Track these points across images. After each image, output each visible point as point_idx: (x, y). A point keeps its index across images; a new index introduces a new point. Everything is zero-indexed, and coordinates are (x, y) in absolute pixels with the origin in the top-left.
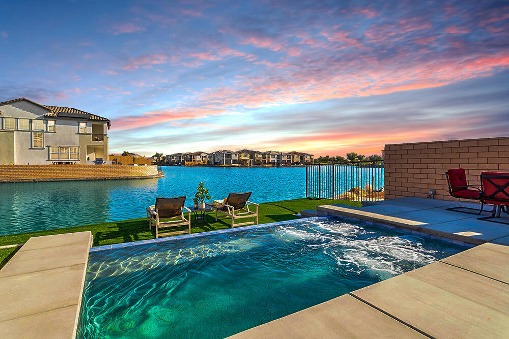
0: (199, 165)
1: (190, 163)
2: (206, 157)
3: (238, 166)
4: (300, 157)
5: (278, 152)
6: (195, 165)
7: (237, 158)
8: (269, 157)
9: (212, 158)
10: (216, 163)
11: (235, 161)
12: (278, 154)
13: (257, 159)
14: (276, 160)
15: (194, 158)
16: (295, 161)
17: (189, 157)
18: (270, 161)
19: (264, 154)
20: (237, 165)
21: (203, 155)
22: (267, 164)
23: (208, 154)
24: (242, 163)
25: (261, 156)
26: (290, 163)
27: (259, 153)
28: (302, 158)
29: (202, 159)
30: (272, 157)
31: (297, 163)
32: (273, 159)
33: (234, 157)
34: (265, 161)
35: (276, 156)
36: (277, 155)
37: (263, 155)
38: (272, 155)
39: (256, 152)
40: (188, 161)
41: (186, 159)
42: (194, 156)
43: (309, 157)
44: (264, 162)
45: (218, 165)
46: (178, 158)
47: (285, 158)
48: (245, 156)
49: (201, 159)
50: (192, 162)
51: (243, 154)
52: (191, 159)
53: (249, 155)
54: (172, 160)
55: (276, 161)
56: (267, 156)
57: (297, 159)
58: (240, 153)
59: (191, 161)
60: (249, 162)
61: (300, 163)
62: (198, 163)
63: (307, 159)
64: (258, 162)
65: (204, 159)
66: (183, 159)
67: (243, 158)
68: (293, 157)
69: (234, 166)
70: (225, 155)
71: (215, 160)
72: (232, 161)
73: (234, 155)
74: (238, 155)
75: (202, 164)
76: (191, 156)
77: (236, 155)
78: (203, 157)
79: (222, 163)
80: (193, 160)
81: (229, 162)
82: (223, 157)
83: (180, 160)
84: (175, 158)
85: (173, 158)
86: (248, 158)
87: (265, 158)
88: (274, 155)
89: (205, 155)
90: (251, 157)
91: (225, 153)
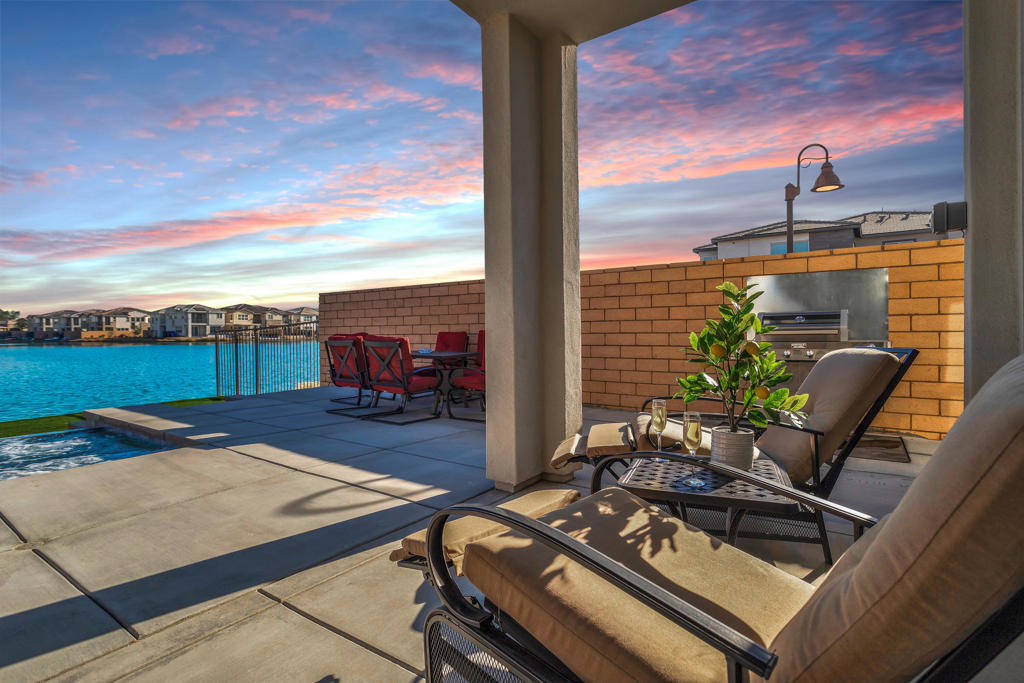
0: (123, 339)
1: (96, 334)
2: (143, 319)
6: (112, 341)
7: (221, 322)
8: (299, 321)
9: (159, 323)
10: (166, 334)
11: (215, 330)
13: (270, 323)
14: (313, 326)
15: (108, 323)
17: (94, 319)
18: (302, 328)
19: (286, 314)
20: (222, 337)
21: (132, 314)
23: (149, 313)
24: (234, 333)
27: (276, 311)
29: (133, 324)
30: (305, 320)
32: (308, 324)
33: (214, 320)
34: (290, 327)
37: (284, 316)
38: (306, 316)
39: (267, 309)
40: (92, 329)
41: (85, 325)
42: (108, 319)
44: (288, 331)
45: (173, 339)
46: (63, 322)
48: (242, 318)
49: (128, 325)
50: (104, 332)
51: (236, 314)
52: (99, 324)
53: (251, 316)
54: (45, 326)
55: (314, 329)
56: (293, 317)
58: (229, 310)
59: (101, 329)
60: (250, 330)
62: (119, 334)
64: (272, 331)
65: (137, 324)
66: (76, 324)
67: (236, 322)
70: (190, 316)
71: (165, 327)
72: (208, 328)
73: (215, 316)
74: (223, 316)
75: (132, 335)
76: (100, 317)
77: (220, 316)
78: (133, 319)
79: (184, 332)
80: (105, 326)
81: (200, 331)
82: (187, 320)
83: (69, 329)
84: (55, 323)
85: (48, 323)
86: (248, 322)
87: (289, 322)
88: (309, 316)
89: (141, 315)
90: (257, 320)
91: (191, 310)
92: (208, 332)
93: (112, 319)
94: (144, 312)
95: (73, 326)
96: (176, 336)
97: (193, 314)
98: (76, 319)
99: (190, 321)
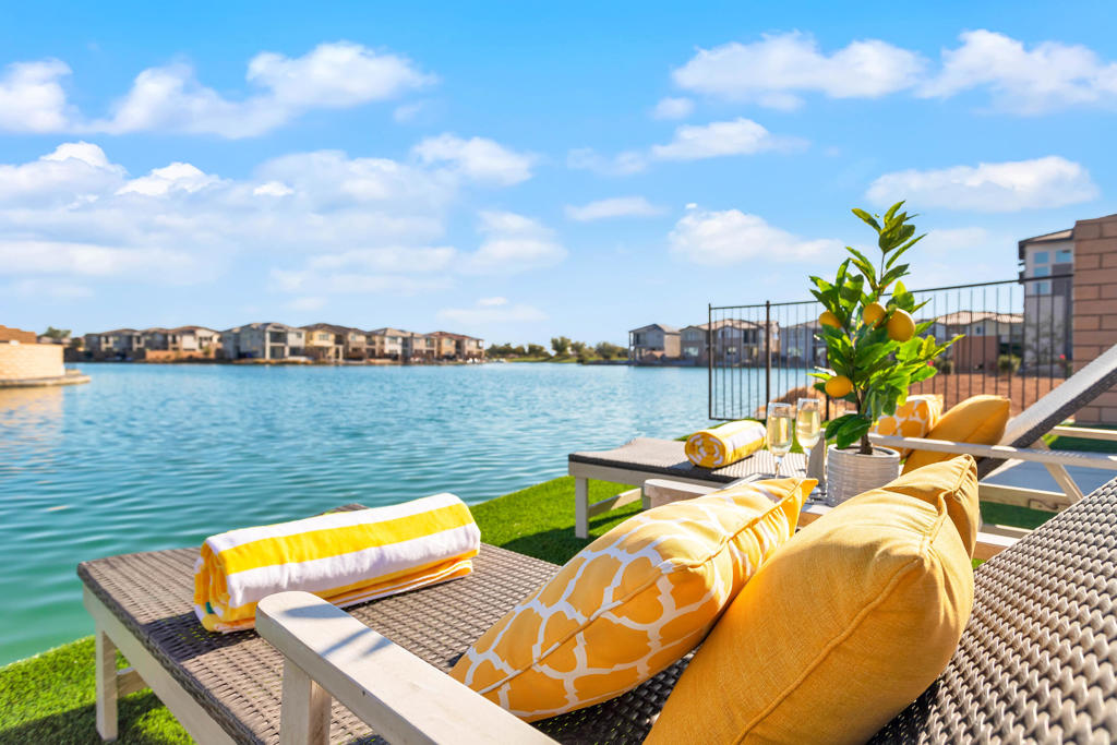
0: (191, 360)
1: (162, 354)
2: (211, 339)
3: (305, 364)
4: (454, 343)
5: (404, 332)
6: (179, 361)
7: (300, 343)
8: (383, 343)
9: (231, 343)
10: (242, 355)
11: (294, 351)
12: (404, 335)
13: (352, 345)
14: (399, 349)
15: (174, 341)
16: (444, 353)
17: (159, 338)
18: (387, 351)
19: (369, 336)
20: (303, 359)
21: (200, 333)
22: (380, 357)
23: (218, 332)
24: (316, 356)
25: (362, 339)
26: (433, 355)
27: (358, 332)
28: (459, 345)
29: (201, 347)
30: (390, 342)
31: (449, 358)
32: (393, 347)
33: (293, 340)
34: (374, 350)
35: (400, 340)
36: (403, 339)
37: (367, 337)
38: (390, 338)
39: (349, 330)
40: (157, 348)
41: (149, 344)
42: (174, 337)
43: (474, 344)
44: (372, 354)
45: (249, 360)
46: (124, 340)
47: (420, 345)
48: (323, 338)
49: (195, 345)
50: (170, 352)
51: (317, 334)
52: (165, 343)
53: (332, 337)
54: (103, 346)
55: (400, 352)
56: (377, 339)
57: (448, 347)
58: (310, 329)
59: (166, 349)
60: (332, 353)
61: (454, 356)
62: (185, 355)
63: (471, 347)
64: (355, 354)
65: (205, 344)
66: (139, 342)
67: (317, 342)
68: (439, 344)
69: (293, 363)
70: (268, 336)
71: (239, 347)
72: (287, 349)
73: (295, 335)
74: (303, 336)
75: (201, 356)
76: (166, 336)
77: (299, 335)
78: (201, 339)
79: (260, 354)
80: (171, 346)
81: (278, 352)
82: (264, 340)
83: (131, 349)
84: (115, 343)
85: (107, 342)
86: (330, 343)
87: (373, 343)
88: (394, 338)
89: (208, 334)
90: (339, 340)
91: (269, 328)
92: (287, 353)
93: (178, 338)
94: (211, 331)
95: (135, 346)
96: (251, 357)
97: (271, 333)
98: (139, 339)
99: (268, 341)
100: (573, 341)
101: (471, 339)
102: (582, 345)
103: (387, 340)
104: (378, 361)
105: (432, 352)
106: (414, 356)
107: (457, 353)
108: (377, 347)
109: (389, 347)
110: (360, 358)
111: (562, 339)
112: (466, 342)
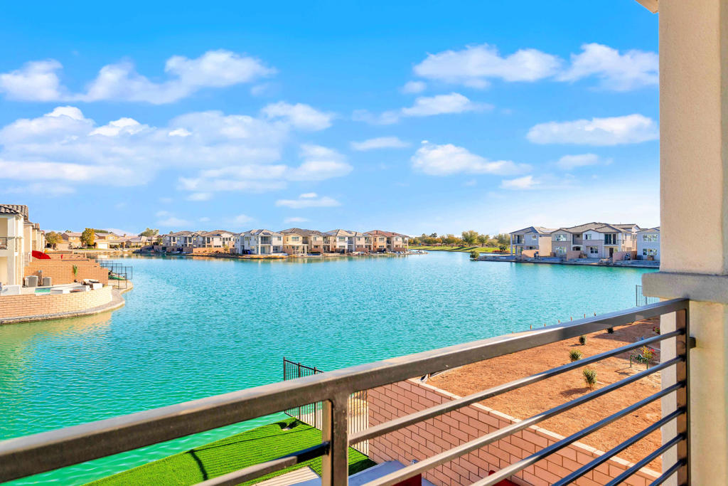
0: (218, 255)
1: (202, 250)
2: (230, 239)
3: (282, 258)
4: (386, 239)
5: (350, 232)
6: (210, 256)
7: (280, 243)
8: (335, 241)
9: (239, 243)
10: (245, 252)
11: (276, 249)
12: (349, 235)
13: (314, 244)
14: (346, 245)
15: (209, 242)
16: (378, 247)
17: (201, 239)
18: (337, 247)
19: (326, 236)
20: (281, 255)
21: (225, 235)
22: (332, 252)
23: (234, 235)
24: (289, 253)
25: (320, 239)
26: (370, 248)
27: (319, 233)
28: (389, 241)
29: (224, 243)
30: (340, 241)
31: (381, 251)
32: (342, 244)
33: (276, 242)
34: (329, 246)
35: (347, 239)
36: (349, 238)
37: (325, 238)
38: (341, 238)
39: (313, 232)
40: (199, 246)
41: (195, 242)
42: (209, 239)
43: (400, 239)
44: (327, 250)
45: (248, 256)
46: (183, 240)
47: (362, 242)
48: (296, 239)
49: (221, 244)
50: (206, 249)
51: (290, 237)
52: (204, 242)
53: (301, 239)
54: (172, 243)
55: (346, 248)
56: (331, 239)
57: (382, 243)
58: (286, 233)
59: (204, 246)
60: (300, 250)
61: (385, 250)
62: (215, 250)
63: (398, 242)
64: (316, 250)
65: (226, 242)
66: (190, 242)
67: (291, 243)
68: (375, 240)
69: (275, 258)
70: (260, 239)
71: (244, 246)
72: (272, 248)
73: (276, 238)
74: (282, 238)
75: (223, 252)
76: (204, 238)
77: (279, 238)
78: (224, 239)
79: (255, 252)
80: (207, 244)
81: (267, 250)
82: (258, 243)
83: (186, 245)
84: (178, 241)
85: (174, 241)
86: (299, 243)
87: (328, 242)
88: (342, 238)
89: (228, 236)
90: (305, 241)
91: (261, 234)
92: (272, 251)
93: (211, 239)
94: (230, 233)
95: (188, 243)
96: (250, 254)
97: (262, 237)
98: (190, 238)
99: (260, 242)
100: (480, 234)
101: (399, 235)
102: (487, 237)
103: (338, 239)
104: (330, 255)
105: (370, 247)
106: (356, 251)
107: (388, 247)
108: (331, 245)
109: (339, 244)
110: (318, 253)
111: (471, 232)
112: (394, 239)
